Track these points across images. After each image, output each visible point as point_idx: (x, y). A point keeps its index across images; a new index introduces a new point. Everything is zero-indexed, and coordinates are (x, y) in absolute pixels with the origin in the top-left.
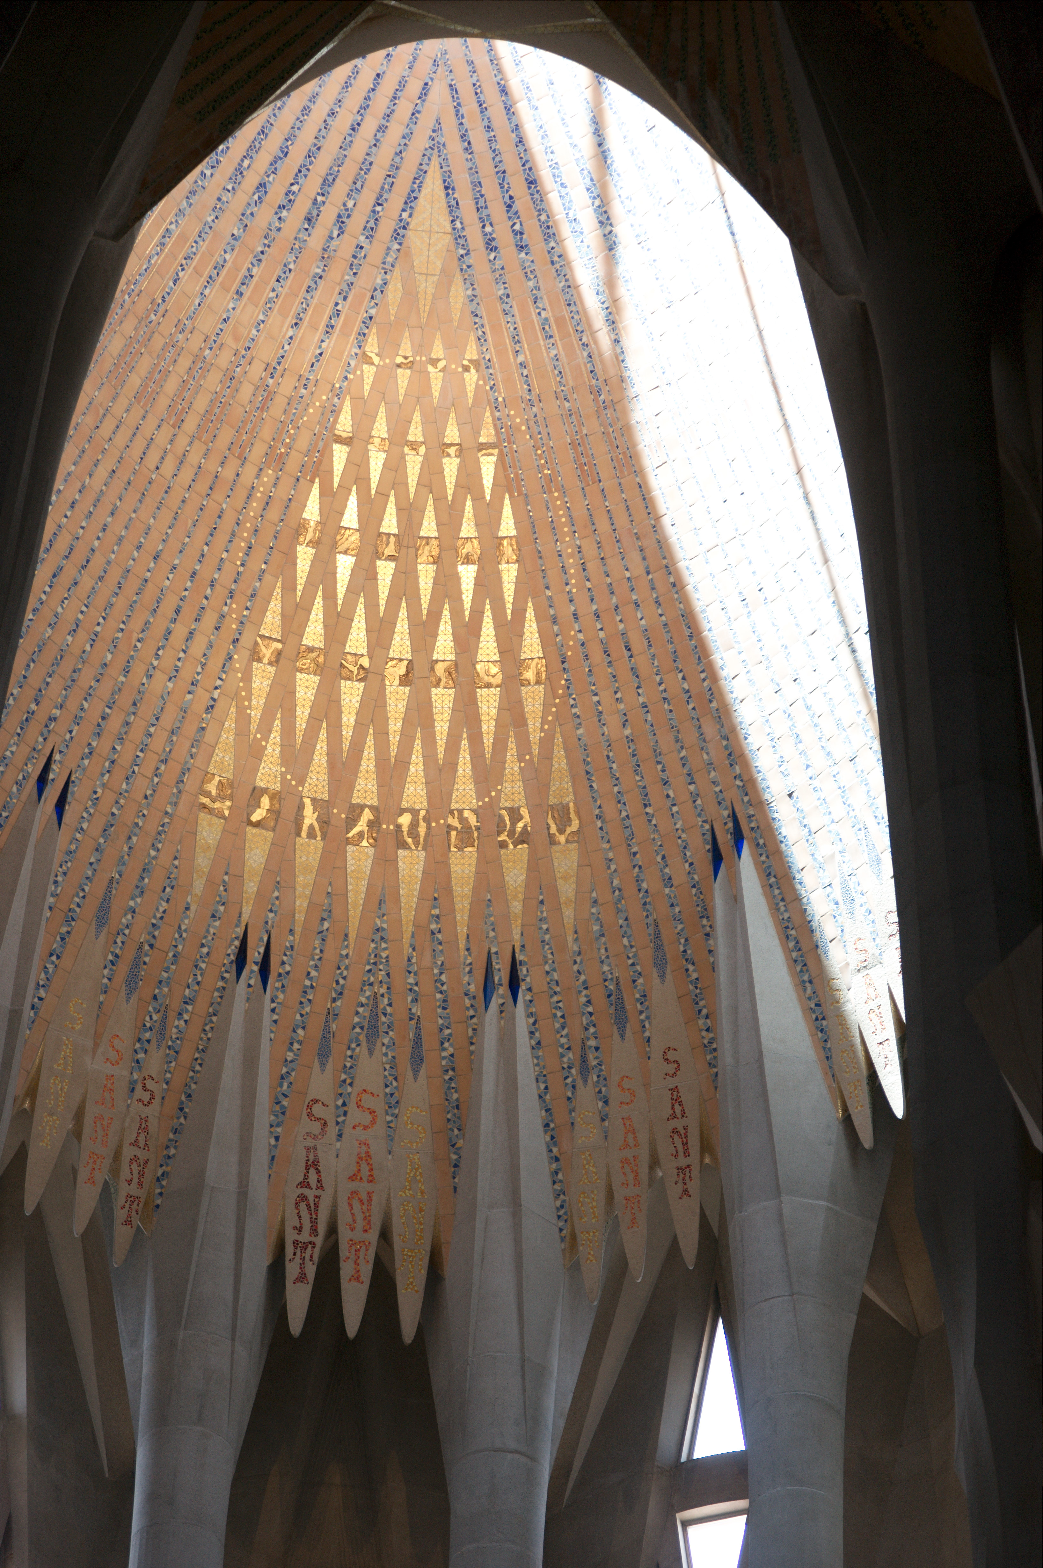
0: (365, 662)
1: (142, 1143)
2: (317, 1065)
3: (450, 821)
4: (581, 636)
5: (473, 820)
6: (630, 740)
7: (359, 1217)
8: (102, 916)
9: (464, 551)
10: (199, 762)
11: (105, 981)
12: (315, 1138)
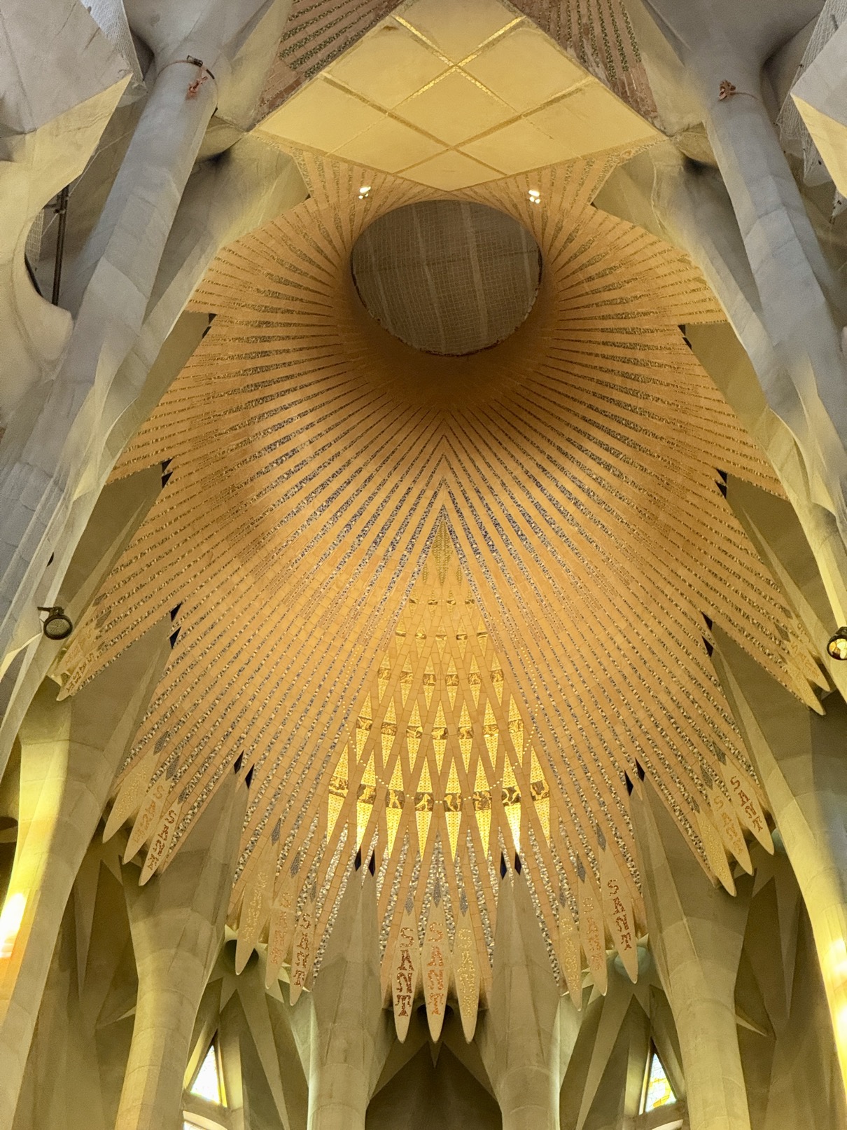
0: (420, 729)
1: (304, 946)
2: (405, 912)
3: (474, 797)
5: (488, 796)
6: (574, 746)
7: (436, 982)
8: (275, 836)
9: (473, 679)
10: (328, 770)
11: (279, 866)
12: (407, 946)
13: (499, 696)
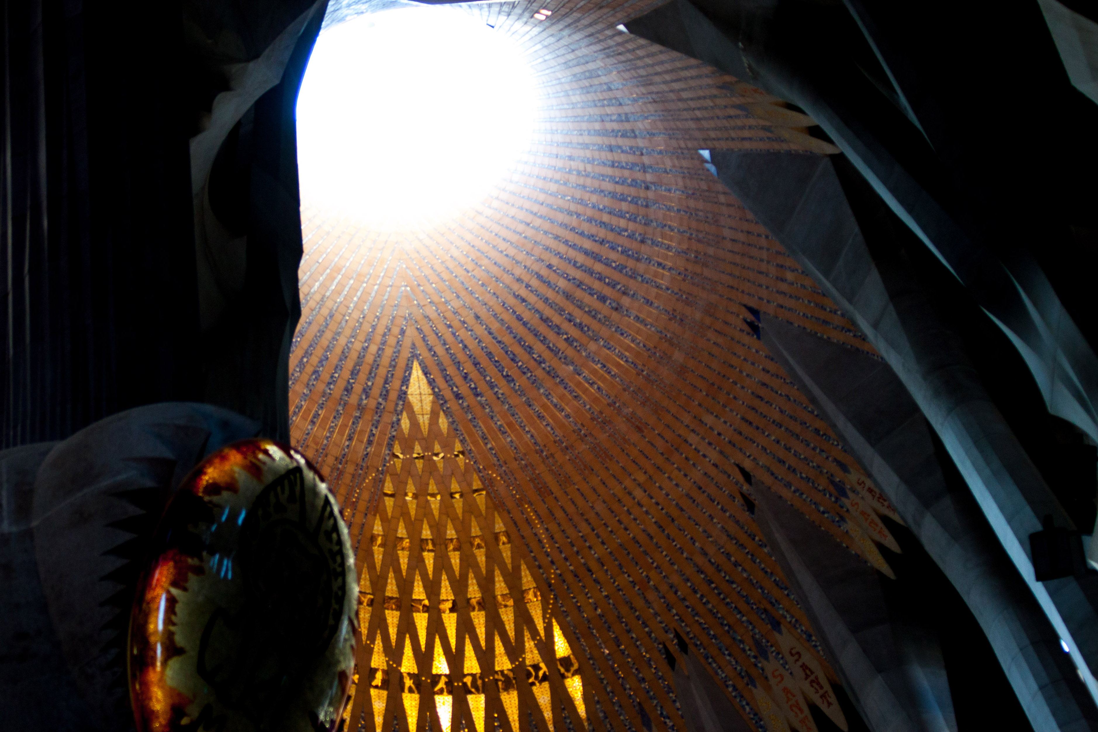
0: (426, 602)
3: (496, 677)
4: (558, 572)
5: (511, 675)
6: (601, 616)
9: (476, 543)
13: (508, 561)
